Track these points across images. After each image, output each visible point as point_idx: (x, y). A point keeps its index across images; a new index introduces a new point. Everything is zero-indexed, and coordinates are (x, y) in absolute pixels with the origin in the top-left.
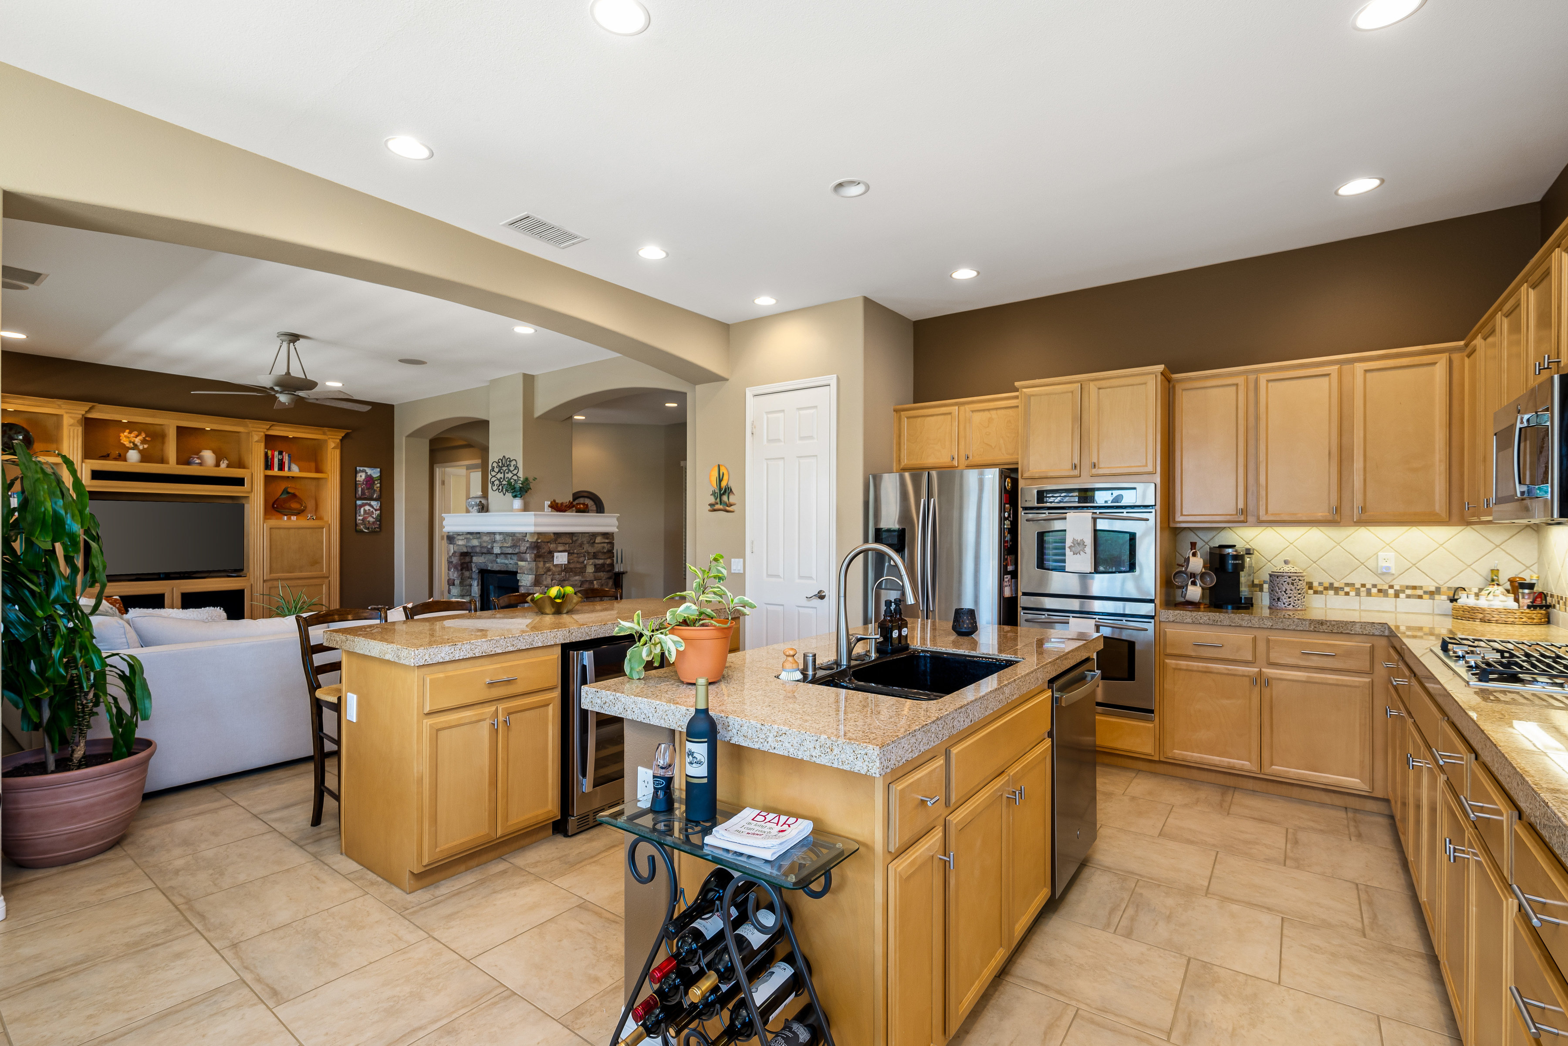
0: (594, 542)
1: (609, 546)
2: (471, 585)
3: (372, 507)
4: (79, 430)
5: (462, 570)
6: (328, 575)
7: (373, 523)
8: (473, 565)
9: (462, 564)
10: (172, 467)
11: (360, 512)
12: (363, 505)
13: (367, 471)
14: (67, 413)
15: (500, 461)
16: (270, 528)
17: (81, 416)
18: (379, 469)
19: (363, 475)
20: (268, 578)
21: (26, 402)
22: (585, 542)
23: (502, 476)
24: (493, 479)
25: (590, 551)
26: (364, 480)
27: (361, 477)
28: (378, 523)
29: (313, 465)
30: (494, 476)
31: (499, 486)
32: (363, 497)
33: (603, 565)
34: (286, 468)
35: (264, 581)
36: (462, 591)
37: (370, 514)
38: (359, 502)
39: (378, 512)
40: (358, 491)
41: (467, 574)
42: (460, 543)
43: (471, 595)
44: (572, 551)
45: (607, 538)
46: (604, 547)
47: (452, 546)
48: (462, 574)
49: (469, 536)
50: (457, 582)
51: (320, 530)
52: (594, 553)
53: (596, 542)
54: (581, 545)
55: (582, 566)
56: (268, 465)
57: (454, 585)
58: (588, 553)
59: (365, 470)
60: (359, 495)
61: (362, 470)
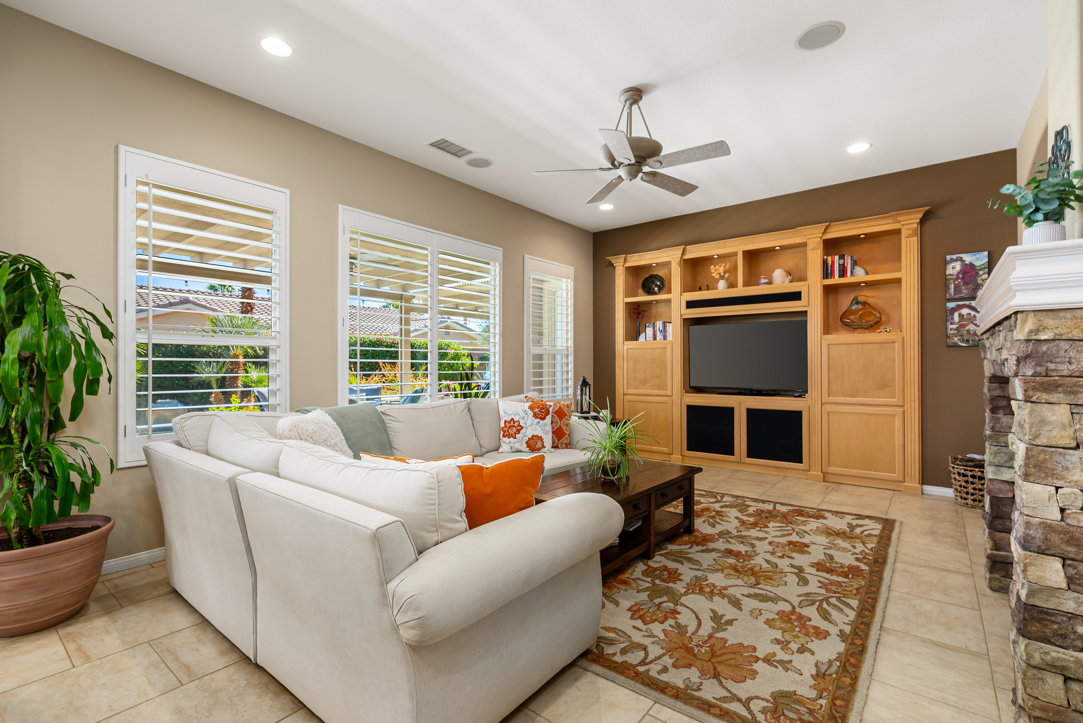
3: (973, 309)
4: (680, 270)
6: (903, 403)
10: (741, 291)
11: (952, 318)
12: (960, 308)
13: (964, 259)
14: (673, 258)
16: (827, 344)
17: (680, 259)
18: (986, 253)
19: (958, 266)
26: (958, 273)
27: (954, 269)
32: (957, 296)
34: (849, 274)
37: (970, 320)
38: (951, 305)
40: (949, 289)
51: (893, 344)
56: (826, 275)
59: (961, 258)
60: (950, 294)
61: (955, 258)
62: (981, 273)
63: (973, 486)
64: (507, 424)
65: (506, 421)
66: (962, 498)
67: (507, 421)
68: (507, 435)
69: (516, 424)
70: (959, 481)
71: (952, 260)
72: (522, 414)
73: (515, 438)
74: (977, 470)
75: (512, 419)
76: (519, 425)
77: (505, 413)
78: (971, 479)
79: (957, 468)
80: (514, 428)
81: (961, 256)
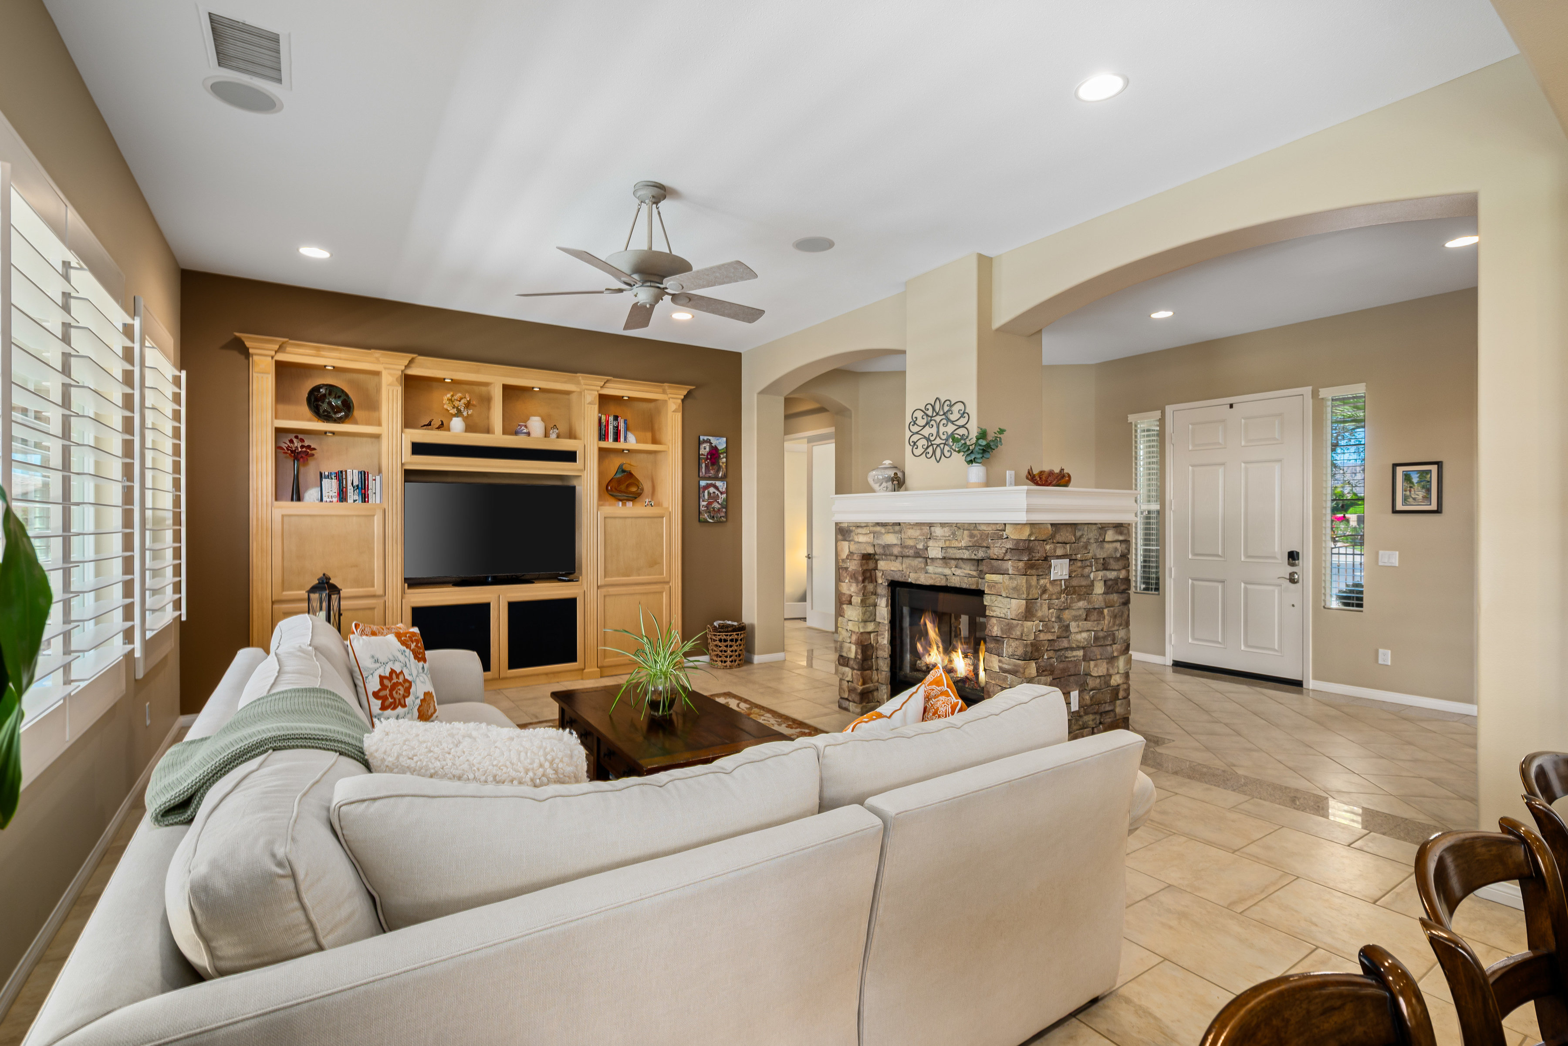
0: (1104, 541)
1: (1124, 546)
2: (875, 605)
3: (717, 488)
4: (399, 390)
5: (863, 581)
6: (668, 580)
7: (719, 510)
8: (879, 574)
9: (864, 572)
10: (497, 438)
11: (704, 496)
12: (707, 487)
14: (385, 368)
15: (929, 407)
16: (605, 518)
17: (400, 373)
18: (725, 439)
20: (603, 583)
21: (343, 356)
22: (1092, 541)
23: (934, 431)
24: (915, 438)
25: (1098, 556)
26: (708, 454)
27: (705, 449)
28: (724, 510)
29: (649, 435)
30: (917, 433)
31: (928, 447)
32: (707, 475)
33: (1116, 580)
34: (622, 439)
35: (598, 587)
36: (864, 613)
37: (715, 498)
38: (703, 483)
39: (724, 496)
41: (870, 587)
42: (862, 539)
43: (875, 620)
44: (1074, 557)
45: (1121, 533)
46: (1116, 549)
47: (846, 544)
48: (865, 587)
49: (878, 529)
50: (856, 600)
51: (660, 519)
52: (1104, 559)
53: (1107, 539)
54: (1086, 546)
55: (1089, 583)
56: (603, 436)
57: (850, 603)
58: (1096, 559)
59: (710, 440)
60: (702, 473)
61: (706, 439)
62: (722, 456)
63: (731, 649)
64: (386, 682)
65: (382, 678)
66: (722, 661)
67: (385, 677)
68: (391, 703)
69: (401, 680)
70: (720, 647)
71: (704, 441)
72: (402, 658)
73: (405, 706)
74: (735, 633)
75: (392, 671)
76: (406, 680)
77: (377, 661)
78: (729, 643)
79: (719, 635)
80: (400, 687)
81: (710, 438)
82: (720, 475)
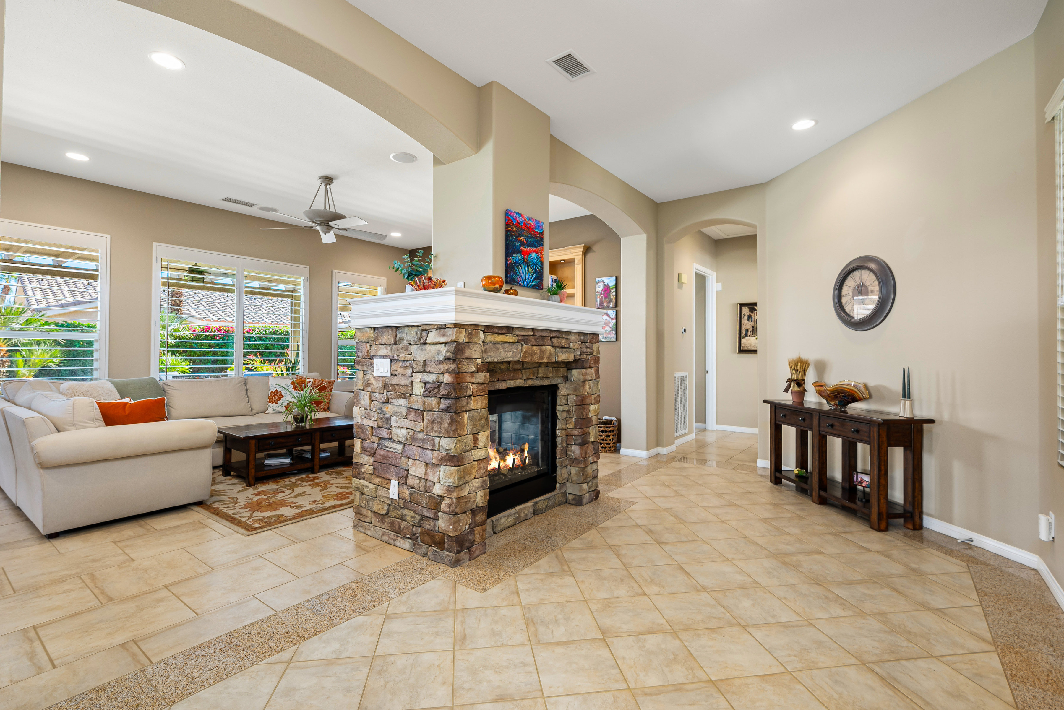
3: (608, 315)
7: (610, 333)
18: (614, 278)
28: (614, 332)
37: (607, 323)
39: (614, 321)
44: (394, 358)
52: (424, 361)
55: (408, 382)
59: (603, 280)
60: (598, 305)
61: (600, 280)
62: (612, 291)
64: (272, 393)
65: (271, 392)
68: (272, 401)
69: (279, 394)
71: (599, 282)
72: (285, 387)
73: (277, 403)
75: (276, 390)
76: (281, 395)
77: (272, 386)
80: (276, 396)
81: (603, 278)
82: (611, 305)
